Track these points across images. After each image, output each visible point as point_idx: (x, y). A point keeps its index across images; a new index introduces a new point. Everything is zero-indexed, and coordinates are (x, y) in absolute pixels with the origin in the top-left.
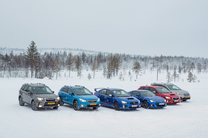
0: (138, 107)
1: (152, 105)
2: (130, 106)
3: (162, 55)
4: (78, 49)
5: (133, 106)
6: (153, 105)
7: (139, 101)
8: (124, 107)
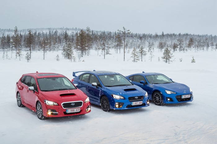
0: (144, 105)
1: (169, 99)
2: (129, 103)
3: (163, 33)
4: (76, 28)
5: (134, 104)
6: (171, 99)
7: (147, 94)
8: (117, 106)
